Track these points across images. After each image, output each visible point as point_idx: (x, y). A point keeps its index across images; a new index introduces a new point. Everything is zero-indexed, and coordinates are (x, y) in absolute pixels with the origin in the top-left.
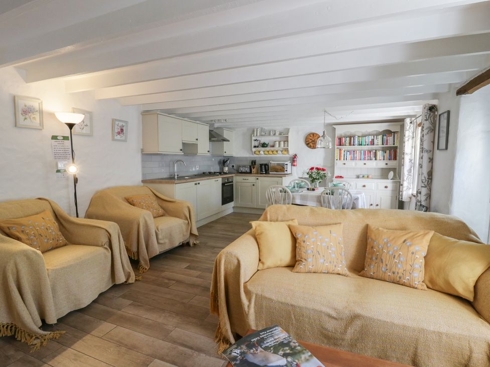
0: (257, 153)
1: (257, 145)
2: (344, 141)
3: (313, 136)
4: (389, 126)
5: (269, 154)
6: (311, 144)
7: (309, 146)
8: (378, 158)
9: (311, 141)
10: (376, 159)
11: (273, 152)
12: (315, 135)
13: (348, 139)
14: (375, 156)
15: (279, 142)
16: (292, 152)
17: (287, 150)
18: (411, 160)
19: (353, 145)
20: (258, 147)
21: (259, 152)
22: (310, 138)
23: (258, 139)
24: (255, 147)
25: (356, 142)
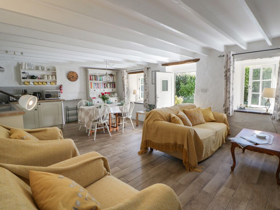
0: (26, 83)
1: (25, 77)
2: (92, 78)
3: (73, 73)
4: (112, 72)
5: (39, 84)
6: (72, 79)
7: (70, 79)
8: (108, 87)
9: (72, 77)
10: (107, 88)
11: (42, 83)
12: (74, 73)
13: (94, 77)
14: (107, 86)
15: (48, 76)
16: (58, 83)
17: (55, 82)
18: (127, 88)
19: (97, 80)
20: (26, 78)
21: (29, 83)
22: (71, 74)
23: (25, 72)
24: (23, 78)
25: (98, 79)
